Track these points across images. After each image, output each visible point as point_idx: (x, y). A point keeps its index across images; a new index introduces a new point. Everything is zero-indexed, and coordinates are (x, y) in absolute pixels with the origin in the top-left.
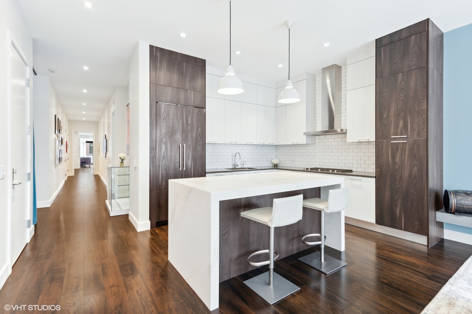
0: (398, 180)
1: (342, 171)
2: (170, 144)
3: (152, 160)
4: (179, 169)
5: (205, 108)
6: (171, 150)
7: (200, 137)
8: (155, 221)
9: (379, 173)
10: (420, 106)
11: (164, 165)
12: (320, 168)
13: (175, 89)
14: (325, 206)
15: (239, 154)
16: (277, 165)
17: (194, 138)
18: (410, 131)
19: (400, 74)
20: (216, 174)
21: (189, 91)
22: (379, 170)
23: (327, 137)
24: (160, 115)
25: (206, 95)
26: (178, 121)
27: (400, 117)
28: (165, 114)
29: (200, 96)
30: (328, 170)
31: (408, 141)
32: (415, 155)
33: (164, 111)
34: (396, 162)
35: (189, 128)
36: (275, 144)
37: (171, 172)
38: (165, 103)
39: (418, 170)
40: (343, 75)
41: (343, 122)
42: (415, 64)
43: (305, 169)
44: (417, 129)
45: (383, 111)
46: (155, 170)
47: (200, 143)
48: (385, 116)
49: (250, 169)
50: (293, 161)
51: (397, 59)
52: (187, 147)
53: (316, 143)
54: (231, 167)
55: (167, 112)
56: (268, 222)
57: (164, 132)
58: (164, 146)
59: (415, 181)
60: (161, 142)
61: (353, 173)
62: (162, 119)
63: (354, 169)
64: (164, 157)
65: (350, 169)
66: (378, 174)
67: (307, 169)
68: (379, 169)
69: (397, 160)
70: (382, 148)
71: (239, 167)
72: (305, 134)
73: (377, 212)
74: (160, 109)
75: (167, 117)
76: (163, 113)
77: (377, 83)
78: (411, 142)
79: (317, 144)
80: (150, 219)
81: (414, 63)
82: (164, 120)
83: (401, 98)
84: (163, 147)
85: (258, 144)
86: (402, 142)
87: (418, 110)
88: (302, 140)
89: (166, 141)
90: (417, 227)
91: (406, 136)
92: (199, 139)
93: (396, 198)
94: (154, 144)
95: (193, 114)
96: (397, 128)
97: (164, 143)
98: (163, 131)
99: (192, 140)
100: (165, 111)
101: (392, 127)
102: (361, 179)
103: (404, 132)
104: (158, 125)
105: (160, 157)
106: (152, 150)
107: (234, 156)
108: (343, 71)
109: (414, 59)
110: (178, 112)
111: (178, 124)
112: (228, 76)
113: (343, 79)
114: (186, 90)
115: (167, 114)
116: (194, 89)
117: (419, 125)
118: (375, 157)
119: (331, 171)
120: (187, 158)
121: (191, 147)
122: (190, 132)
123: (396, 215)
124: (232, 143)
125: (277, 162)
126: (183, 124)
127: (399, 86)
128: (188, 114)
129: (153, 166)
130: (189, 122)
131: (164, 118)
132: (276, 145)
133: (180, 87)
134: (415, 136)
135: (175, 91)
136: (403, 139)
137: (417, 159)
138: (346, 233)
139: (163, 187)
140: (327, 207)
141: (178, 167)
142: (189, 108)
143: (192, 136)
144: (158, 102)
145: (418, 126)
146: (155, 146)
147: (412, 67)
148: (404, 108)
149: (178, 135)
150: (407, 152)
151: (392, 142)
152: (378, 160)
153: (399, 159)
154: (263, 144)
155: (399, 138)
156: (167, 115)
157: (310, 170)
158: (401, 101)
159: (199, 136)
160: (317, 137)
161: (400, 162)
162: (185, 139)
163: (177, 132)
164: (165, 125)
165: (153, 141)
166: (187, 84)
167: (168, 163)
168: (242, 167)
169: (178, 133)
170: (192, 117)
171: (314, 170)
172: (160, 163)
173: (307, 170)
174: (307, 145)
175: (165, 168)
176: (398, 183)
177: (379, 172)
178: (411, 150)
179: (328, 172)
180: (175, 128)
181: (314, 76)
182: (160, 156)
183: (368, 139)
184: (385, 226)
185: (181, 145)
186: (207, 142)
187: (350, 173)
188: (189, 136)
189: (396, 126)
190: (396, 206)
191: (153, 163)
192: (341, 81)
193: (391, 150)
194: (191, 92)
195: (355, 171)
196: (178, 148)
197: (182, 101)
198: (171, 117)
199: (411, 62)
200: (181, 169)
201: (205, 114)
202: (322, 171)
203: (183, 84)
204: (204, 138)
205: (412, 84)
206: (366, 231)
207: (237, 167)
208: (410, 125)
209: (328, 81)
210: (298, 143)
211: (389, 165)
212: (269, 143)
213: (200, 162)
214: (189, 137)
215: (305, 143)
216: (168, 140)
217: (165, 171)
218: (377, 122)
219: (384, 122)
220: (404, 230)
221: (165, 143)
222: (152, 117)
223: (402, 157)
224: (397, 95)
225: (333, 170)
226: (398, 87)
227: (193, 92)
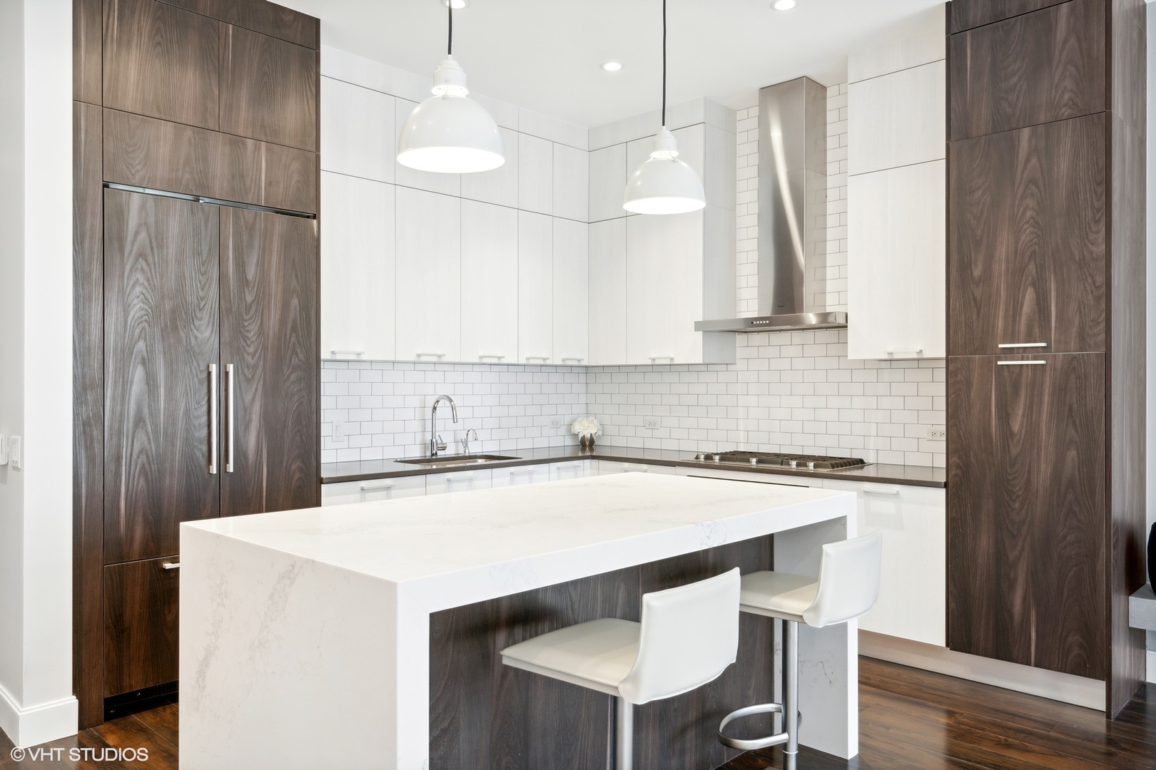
0: (1020, 493)
1: (833, 462)
2: (165, 362)
3: (84, 433)
4: (205, 469)
5: (316, 216)
6: (170, 390)
7: (297, 336)
8: (100, 693)
9: (959, 472)
10: (1085, 244)
11: (140, 452)
12: (752, 454)
13: (189, 133)
14: (807, 605)
15: (451, 400)
16: (592, 441)
17: (270, 340)
18: (1056, 326)
19: (1026, 132)
20: (364, 484)
21: (250, 142)
22: (958, 461)
23: (777, 338)
24: (121, 240)
25: (323, 166)
26: (203, 269)
27: (1024, 278)
28: (143, 235)
29: (296, 166)
30: (783, 459)
31: (1049, 362)
32: (1071, 409)
33: (139, 225)
34: (1012, 434)
35: (249, 298)
36: (585, 363)
37: (173, 484)
38: (141, 190)
39: (1079, 459)
40: (831, 116)
41: (830, 286)
42: (1071, 99)
43: (702, 457)
44: (1077, 323)
45: (973, 256)
46: (99, 477)
47: (295, 361)
48: (977, 273)
49: (497, 461)
50: (652, 426)
51: (1015, 79)
52: (242, 378)
53: (738, 361)
54: (416, 453)
55: (153, 229)
56: (621, 687)
57: (138, 314)
58: (138, 374)
59: (1070, 497)
60: (125, 354)
61: (868, 472)
62: (132, 258)
63: (869, 458)
64: (139, 421)
65: (856, 456)
66: (956, 475)
67: (709, 457)
68: (960, 458)
69: (1016, 427)
70: (969, 384)
71: (450, 452)
72: (698, 326)
73: (952, 605)
74: (121, 215)
75: (152, 249)
76: (137, 233)
77: (951, 156)
78: (1059, 366)
79: (740, 365)
80: (78, 689)
81: (1066, 96)
82: (142, 263)
83: (1029, 214)
84: (133, 375)
85: (523, 361)
86: (1031, 365)
87: (1080, 258)
88: (690, 348)
89: (150, 349)
90: (1076, 651)
91: (1043, 344)
92: (294, 344)
93: (1012, 556)
94: (96, 365)
95: (265, 240)
96: (1014, 316)
97: (139, 359)
98: (137, 308)
99: (264, 348)
100: (146, 224)
101: (1001, 314)
102: (897, 494)
103: (1037, 330)
104: (113, 285)
105: (121, 422)
106: (85, 389)
107: (431, 409)
108: (831, 103)
109: (1068, 83)
110: (203, 228)
111: (203, 279)
112: (444, 98)
113: (830, 130)
114: (236, 141)
115: (153, 235)
116: (270, 137)
117: (1084, 308)
118: (944, 414)
119: (794, 463)
120: (242, 424)
121: (257, 377)
122: (252, 312)
123: (1011, 617)
124: (424, 359)
125: (593, 432)
126: (222, 279)
127: (1023, 172)
128: (245, 238)
129: (91, 459)
130: (251, 272)
131: (141, 255)
132: (586, 367)
133: (211, 126)
134: (1072, 344)
135: (190, 140)
136: (1035, 353)
137: (1078, 423)
138: (860, 691)
139: (137, 545)
140: (816, 609)
141: (203, 461)
142: (248, 214)
143: (261, 332)
144: (112, 186)
145: (1080, 312)
146: (98, 375)
147: (1063, 110)
148: (1037, 247)
149: (203, 328)
150: (1046, 398)
151: (999, 363)
152: (956, 425)
153: (1022, 423)
154: (541, 362)
155: (1021, 350)
156: (153, 240)
157: (721, 459)
158: (1027, 222)
159: (294, 329)
160: (740, 339)
161: (1024, 431)
162: (231, 346)
163: (199, 315)
164: (146, 284)
165: (89, 349)
166: (243, 115)
167: (157, 447)
168: (461, 452)
169: (201, 319)
170: (265, 251)
171: (734, 461)
172: (119, 446)
173: (707, 462)
174: (704, 368)
175: (143, 465)
176: (1017, 505)
177: (958, 466)
178: (1060, 392)
179: (784, 467)
180: (189, 299)
181: (730, 115)
182: (122, 414)
183: (921, 351)
184: (978, 654)
185: (214, 368)
186: (324, 355)
187: (858, 468)
188: (248, 331)
189: (1014, 307)
190: (1012, 586)
191: (89, 448)
192: (825, 137)
193: (996, 390)
194: (259, 149)
195: (872, 462)
196: (200, 382)
197: (220, 183)
198: (172, 249)
199: (1060, 92)
200: (214, 470)
201: (318, 240)
202: (762, 466)
203: (221, 114)
204: (313, 340)
205: (1063, 166)
206: (915, 675)
207: (441, 454)
208: (1056, 307)
209: (776, 135)
210: (672, 359)
211: (991, 442)
212: (564, 360)
213: (298, 438)
214: (251, 335)
215: (701, 362)
216: (159, 347)
217: (147, 480)
218: (952, 294)
219: (973, 294)
220: (1036, 666)
221: (143, 359)
222: (83, 248)
223: (1032, 414)
224: (1017, 202)
225: (802, 460)
226: (1019, 176)
227: (267, 150)
